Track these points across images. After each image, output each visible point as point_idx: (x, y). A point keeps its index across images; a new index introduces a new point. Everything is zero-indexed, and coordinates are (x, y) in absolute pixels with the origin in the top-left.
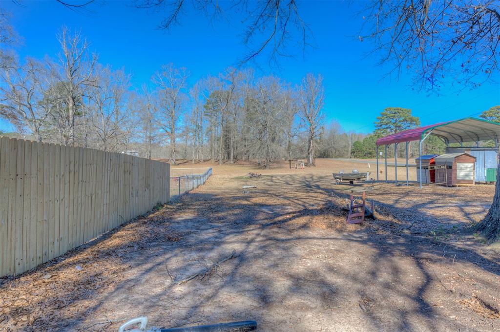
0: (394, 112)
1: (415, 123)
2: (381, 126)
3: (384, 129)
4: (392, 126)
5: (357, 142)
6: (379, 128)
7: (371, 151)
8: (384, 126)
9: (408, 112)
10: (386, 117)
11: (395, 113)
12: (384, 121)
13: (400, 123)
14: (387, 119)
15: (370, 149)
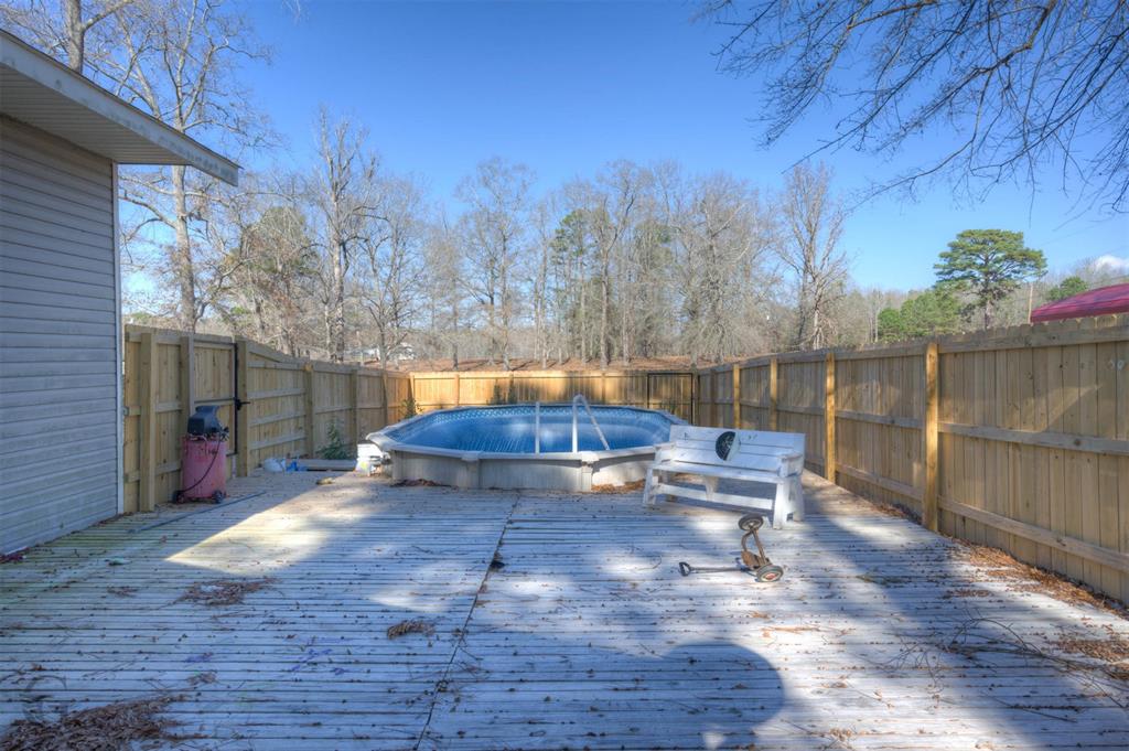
0: (981, 240)
1: (1033, 263)
2: (950, 273)
3: (957, 280)
4: (977, 273)
5: (888, 310)
6: (947, 277)
7: (921, 330)
8: (957, 274)
9: (1016, 239)
10: (964, 253)
11: (984, 243)
12: (958, 261)
13: (998, 265)
14: (964, 256)
15: (918, 326)
